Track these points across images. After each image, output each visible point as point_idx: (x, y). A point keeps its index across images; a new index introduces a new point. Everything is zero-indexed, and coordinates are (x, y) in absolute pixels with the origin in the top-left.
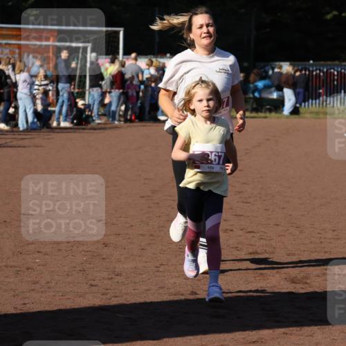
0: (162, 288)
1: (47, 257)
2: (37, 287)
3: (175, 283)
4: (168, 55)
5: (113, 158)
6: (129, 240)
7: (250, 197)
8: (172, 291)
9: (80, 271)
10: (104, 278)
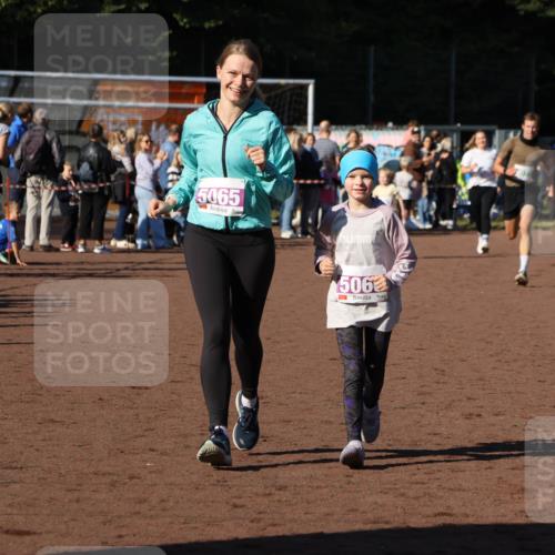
0: (353, 510)
1: (165, 457)
2: (144, 508)
3: (376, 503)
4: (390, 124)
5: (291, 296)
6: (305, 431)
7: (515, 361)
8: (369, 515)
9: (218, 481)
10: (257, 494)
